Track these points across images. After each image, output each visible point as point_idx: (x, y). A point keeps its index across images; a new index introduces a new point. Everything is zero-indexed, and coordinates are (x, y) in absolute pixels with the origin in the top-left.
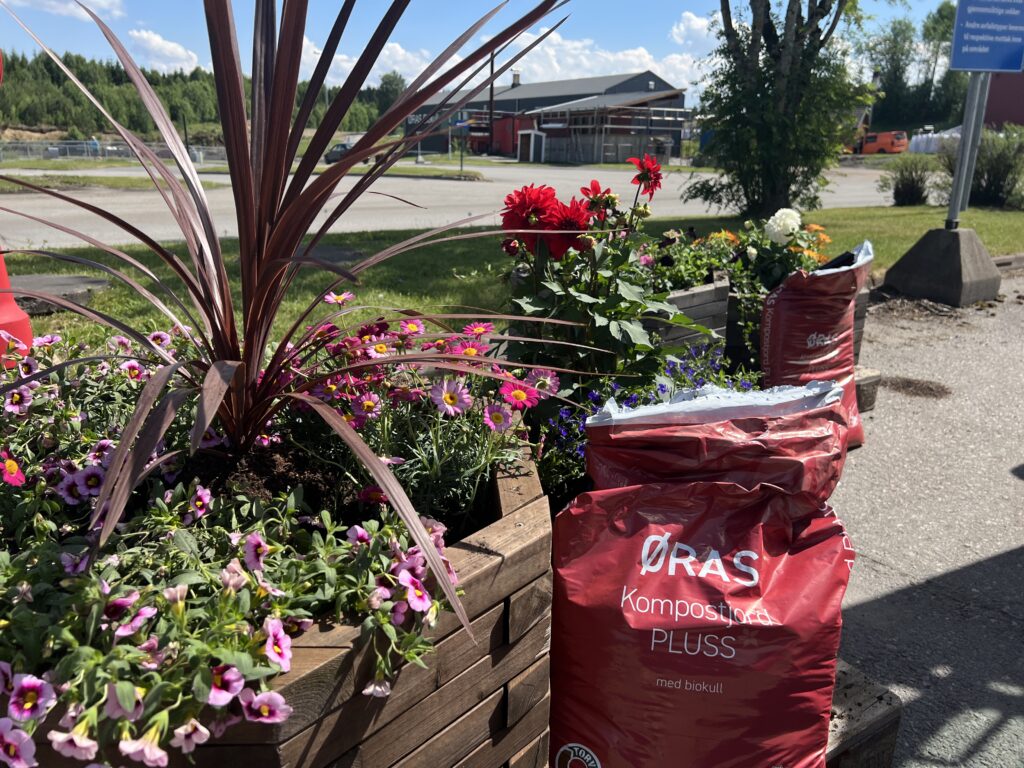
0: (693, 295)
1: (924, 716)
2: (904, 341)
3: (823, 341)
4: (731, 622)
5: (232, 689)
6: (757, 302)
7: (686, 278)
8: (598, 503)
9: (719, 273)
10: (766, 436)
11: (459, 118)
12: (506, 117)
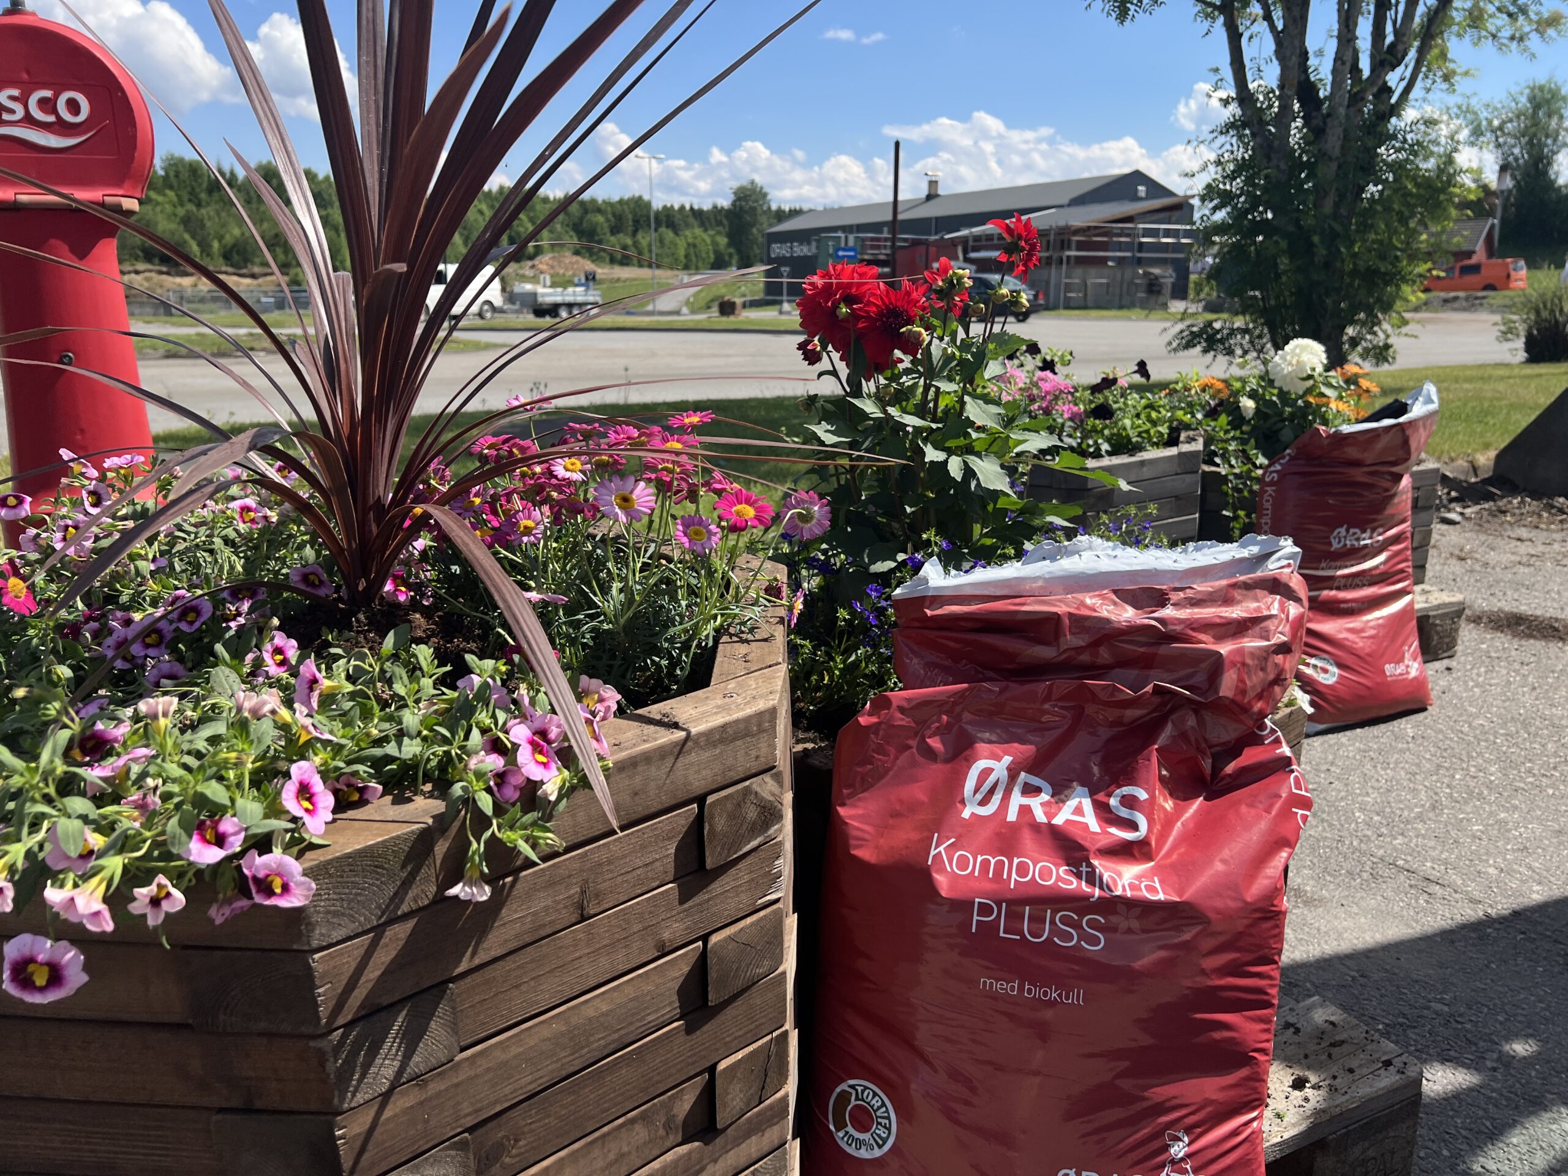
0: (1142, 463)
1: (1481, 1113)
2: (1518, 559)
3: (1358, 539)
4: (1097, 892)
5: (227, 845)
6: (1252, 479)
7: (1134, 440)
8: (901, 709)
9: (1191, 433)
10: (1168, 612)
11: (843, 245)
12: (915, 243)
